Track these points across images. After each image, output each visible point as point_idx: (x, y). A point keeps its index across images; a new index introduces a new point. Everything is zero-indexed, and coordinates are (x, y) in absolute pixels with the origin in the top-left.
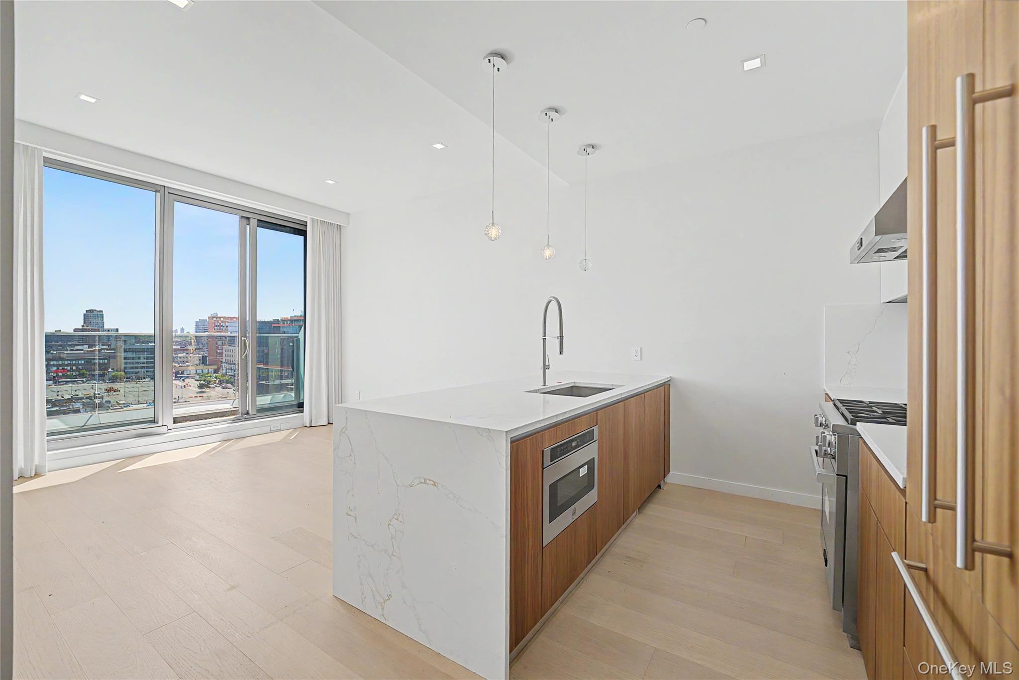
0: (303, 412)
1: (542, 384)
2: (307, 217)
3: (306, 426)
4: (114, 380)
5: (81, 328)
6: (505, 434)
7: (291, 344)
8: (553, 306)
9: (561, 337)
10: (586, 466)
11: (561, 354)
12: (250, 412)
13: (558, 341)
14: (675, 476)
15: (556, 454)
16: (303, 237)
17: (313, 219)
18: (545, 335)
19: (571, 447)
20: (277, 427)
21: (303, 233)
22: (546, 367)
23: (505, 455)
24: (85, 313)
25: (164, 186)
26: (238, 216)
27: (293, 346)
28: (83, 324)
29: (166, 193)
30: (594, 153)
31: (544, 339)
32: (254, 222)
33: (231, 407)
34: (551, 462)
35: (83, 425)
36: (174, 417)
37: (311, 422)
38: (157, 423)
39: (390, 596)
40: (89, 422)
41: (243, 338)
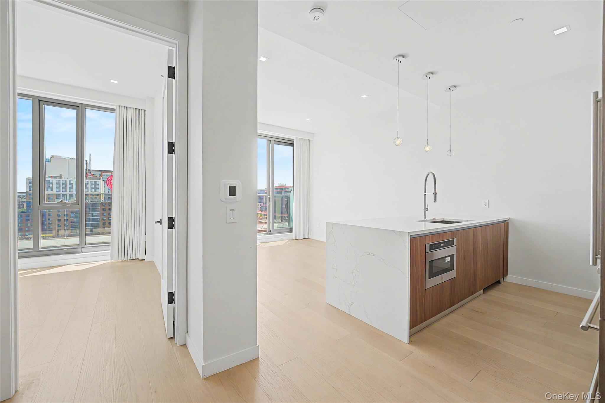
0: (292, 232)
1: (424, 218)
2: (294, 137)
3: (293, 239)
6: (408, 233)
7: (286, 199)
8: (431, 177)
9: (435, 193)
10: (449, 258)
11: (435, 202)
12: (272, 231)
13: (433, 196)
14: (511, 278)
15: (433, 247)
16: (292, 147)
17: (297, 138)
18: (425, 192)
19: (441, 246)
21: (292, 145)
22: (426, 210)
23: (408, 242)
26: (266, 140)
27: (287, 200)
30: (456, 89)
31: (425, 194)
32: (273, 142)
34: (430, 250)
37: (295, 238)
39: (353, 303)
41: (269, 197)
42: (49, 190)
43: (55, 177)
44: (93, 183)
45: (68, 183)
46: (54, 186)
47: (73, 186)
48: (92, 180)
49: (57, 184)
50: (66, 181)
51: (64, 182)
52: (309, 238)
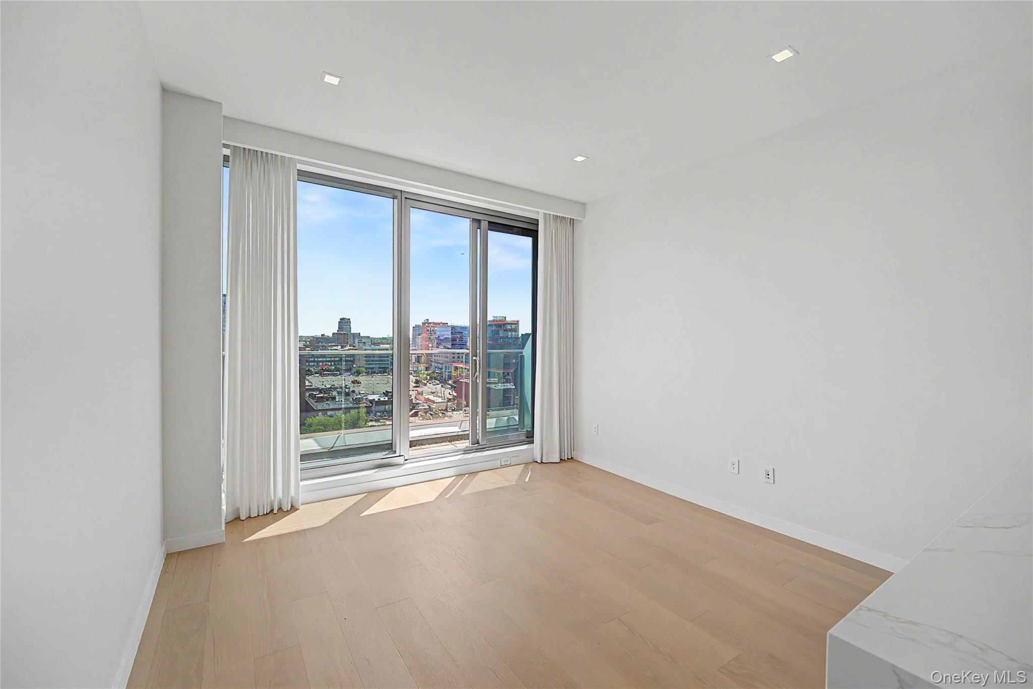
0: (533, 443)
2: (539, 214)
3: (537, 462)
4: (358, 373)
5: (337, 332)
12: (481, 440)
16: (533, 238)
17: (545, 213)
20: (507, 461)
21: (532, 232)
24: (339, 320)
25: (401, 191)
26: (469, 220)
28: (338, 329)
29: (403, 198)
32: (484, 225)
33: (460, 430)
35: (331, 446)
36: (410, 440)
37: (542, 459)
38: (395, 452)
40: (336, 443)
41: (474, 358)
52: (572, 458)
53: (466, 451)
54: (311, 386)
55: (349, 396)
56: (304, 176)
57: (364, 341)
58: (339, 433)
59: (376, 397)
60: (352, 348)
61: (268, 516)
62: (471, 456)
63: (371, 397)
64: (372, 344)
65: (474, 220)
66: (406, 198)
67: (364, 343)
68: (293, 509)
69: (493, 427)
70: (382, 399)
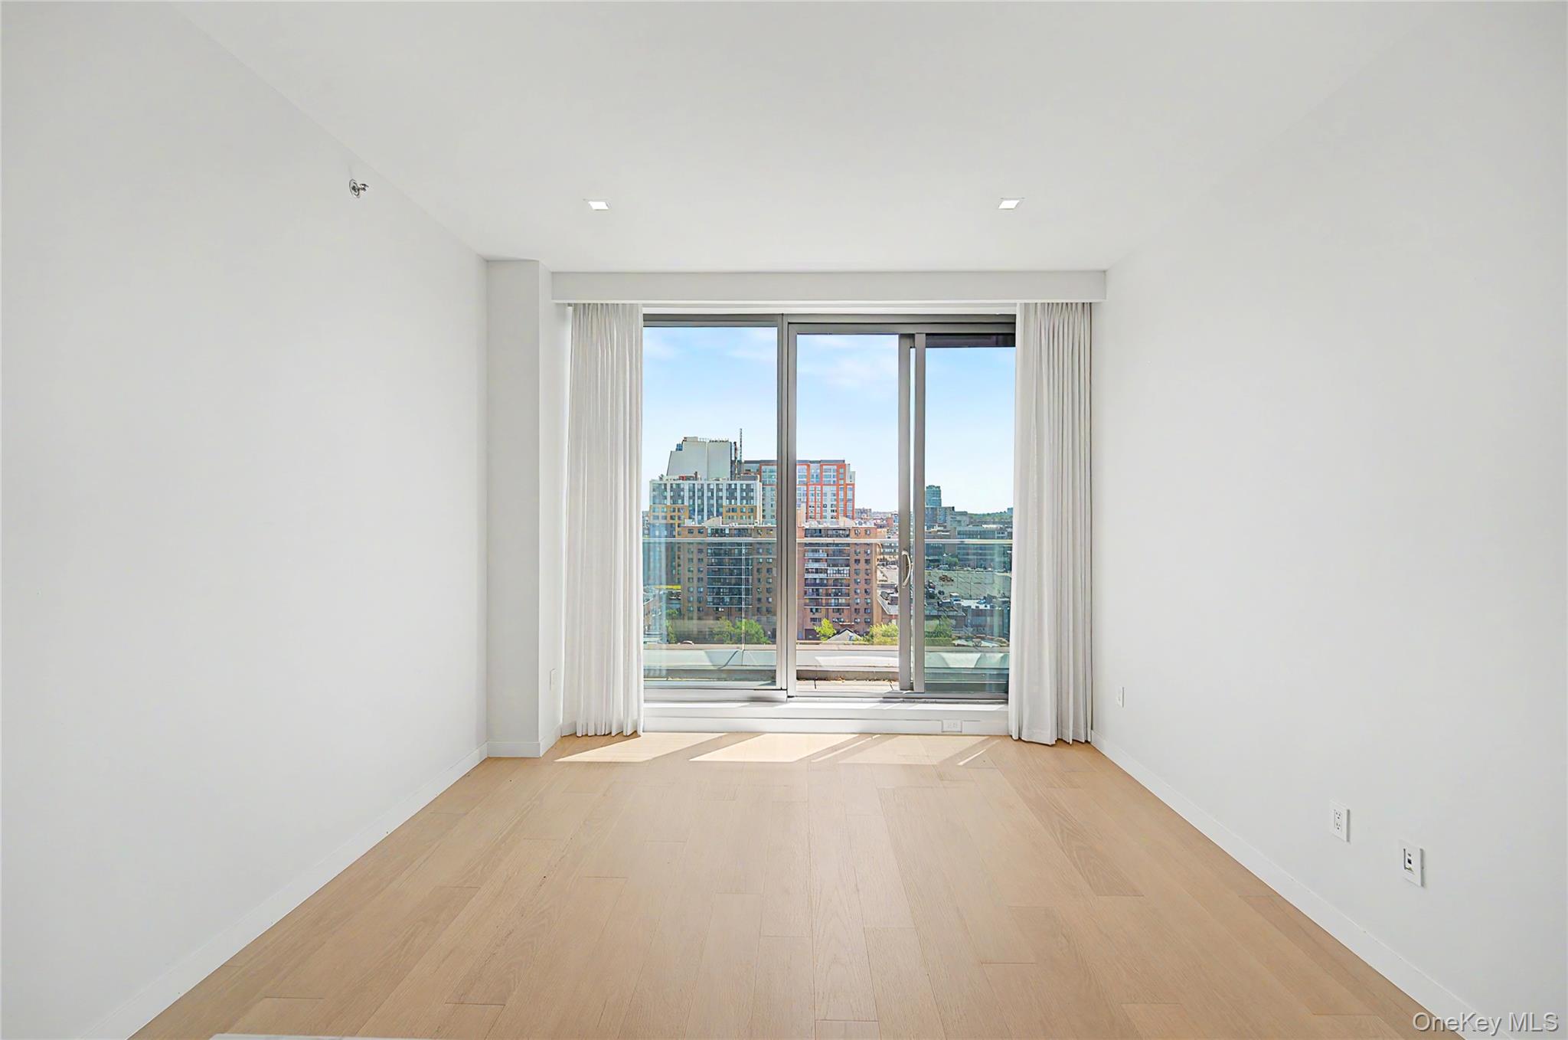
0: (1007, 703)
2: (1017, 306)
3: (1009, 736)
12: (915, 687)
16: (1011, 347)
17: (1027, 305)
20: (955, 725)
21: (1007, 339)
26: (896, 336)
32: (921, 340)
36: (799, 669)
38: (775, 683)
41: (904, 552)
42: (680, 501)
43: (688, 478)
44: (744, 487)
45: (705, 487)
46: (686, 494)
47: (712, 495)
48: (742, 482)
49: (689, 491)
50: (702, 485)
51: (700, 487)
52: (1087, 741)
53: (888, 699)
54: (886, 581)
55: (934, 598)
56: (652, 320)
57: (958, 518)
58: (738, 648)
59: (973, 604)
60: (942, 528)
61: (605, 737)
62: (888, 708)
63: (965, 603)
64: (971, 523)
65: (902, 336)
66: (789, 323)
67: (959, 521)
68: (635, 734)
69: (973, 667)
70: (982, 607)
